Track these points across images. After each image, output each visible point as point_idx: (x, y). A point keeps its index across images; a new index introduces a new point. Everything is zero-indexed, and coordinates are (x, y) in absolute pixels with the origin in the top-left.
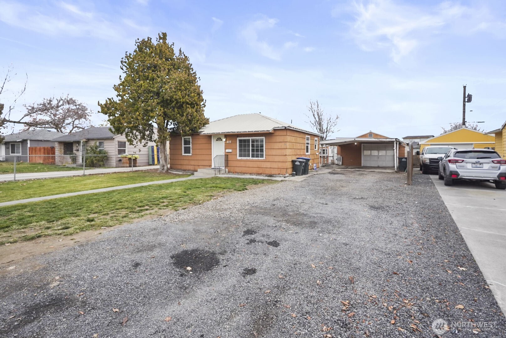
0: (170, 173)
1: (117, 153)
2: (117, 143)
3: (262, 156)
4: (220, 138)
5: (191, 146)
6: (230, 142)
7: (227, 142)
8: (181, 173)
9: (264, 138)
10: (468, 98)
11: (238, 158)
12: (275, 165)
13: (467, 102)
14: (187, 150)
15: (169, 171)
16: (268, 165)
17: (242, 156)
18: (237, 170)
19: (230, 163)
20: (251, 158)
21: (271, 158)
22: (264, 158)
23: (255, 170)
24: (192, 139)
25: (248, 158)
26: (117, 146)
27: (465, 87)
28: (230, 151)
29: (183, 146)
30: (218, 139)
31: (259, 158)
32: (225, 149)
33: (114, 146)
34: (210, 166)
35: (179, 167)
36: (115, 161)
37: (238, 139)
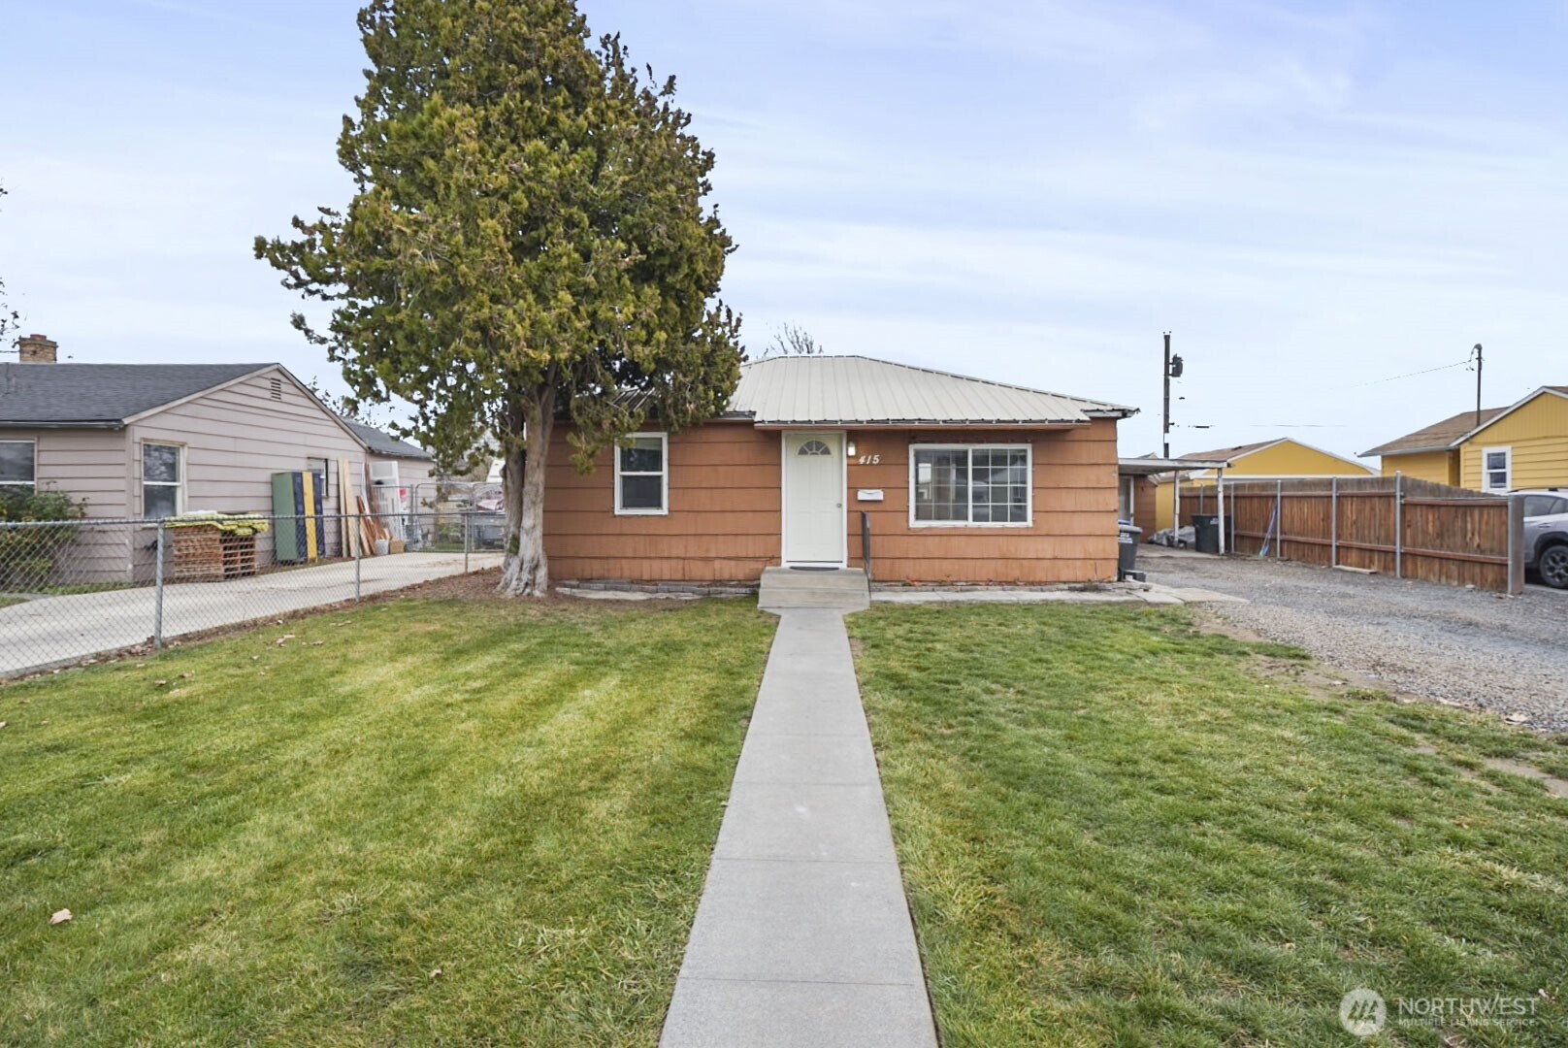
0: (573, 599)
1: (139, 505)
2: (138, 453)
3: (1019, 515)
4: (819, 445)
5: (664, 473)
6: (876, 460)
7: (862, 460)
8: (639, 596)
9: (1028, 447)
10: (1174, 367)
11: (914, 523)
12: (1073, 548)
13: (1173, 375)
14: (643, 493)
15: (559, 589)
16: (1046, 548)
17: (928, 518)
18: (908, 569)
19: (877, 545)
20: (970, 523)
21: (1056, 524)
22: (1029, 522)
23: (988, 569)
24: (669, 443)
25: (960, 524)
26: (138, 470)
27: (1167, 338)
28: (878, 495)
29: (618, 473)
30: (809, 445)
31: (1009, 524)
32: (853, 489)
33: (120, 471)
34: (773, 557)
35: (596, 568)
36: (126, 552)
37: (912, 448)
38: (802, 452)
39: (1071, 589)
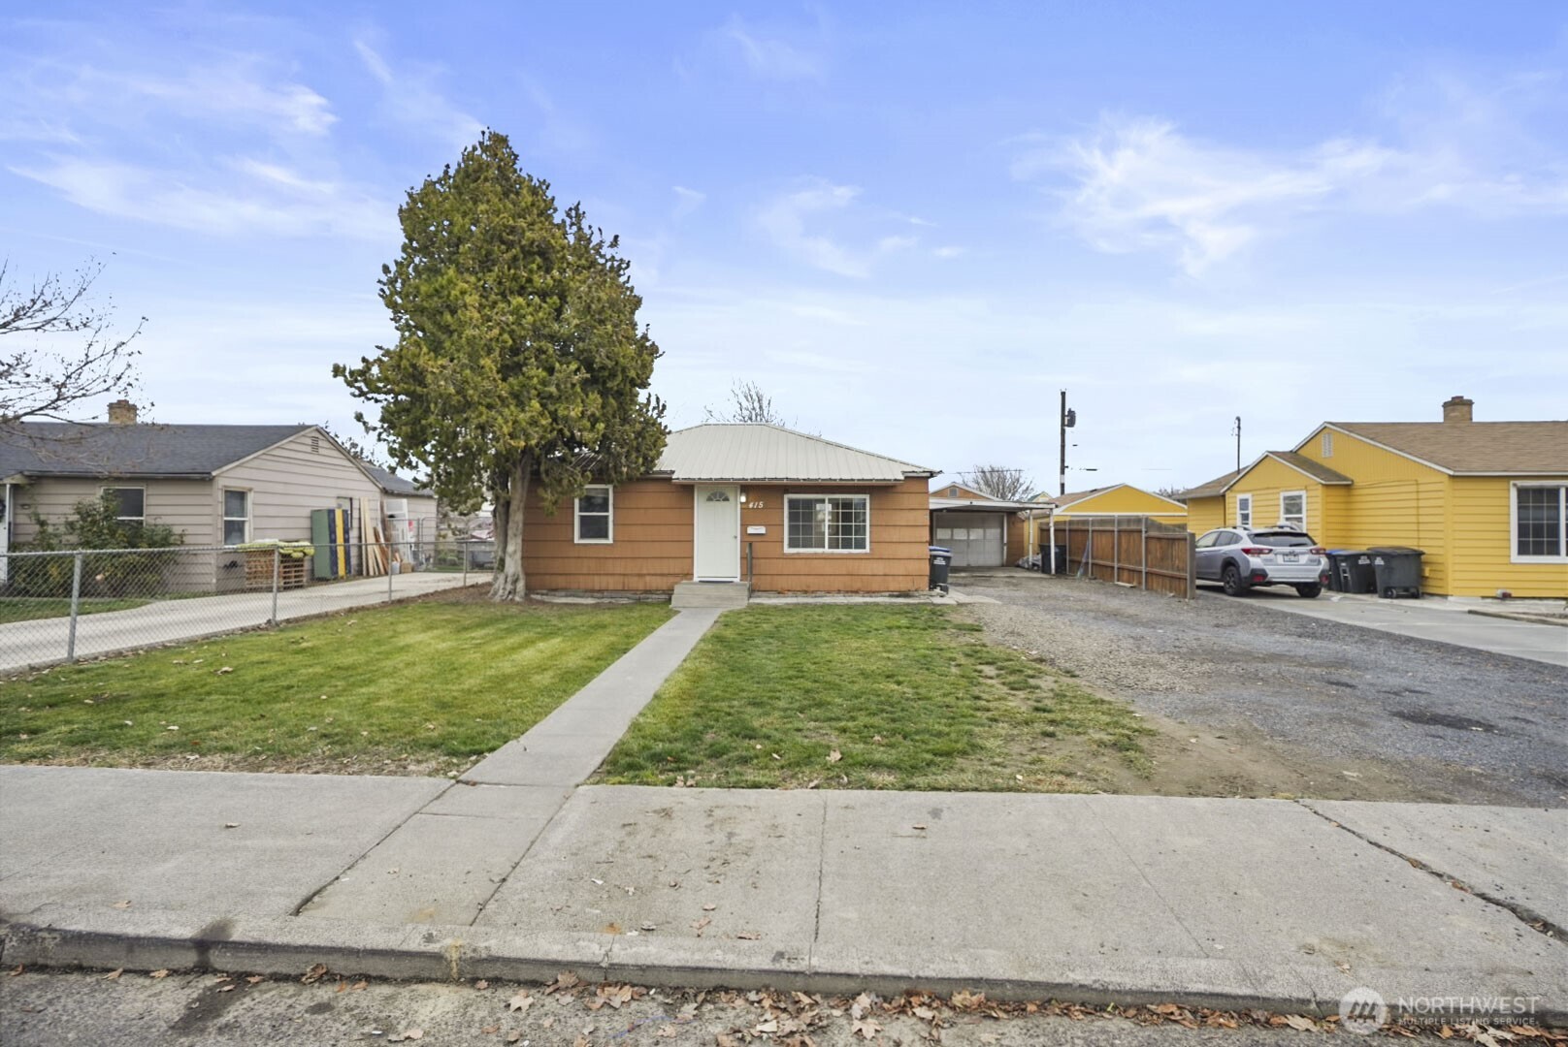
0: (543, 603)
1: (221, 535)
2: (221, 496)
3: (861, 544)
4: (721, 495)
5: (610, 514)
6: (761, 505)
7: (751, 506)
8: (590, 601)
9: (867, 497)
10: (1069, 419)
11: (787, 550)
12: (899, 568)
13: (1068, 426)
14: (594, 528)
15: (533, 596)
16: (879, 568)
17: (797, 546)
18: (782, 583)
19: (762, 566)
20: (827, 550)
21: (887, 551)
22: (868, 550)
23: (838, 583)
24: (614, 492)
25: (819, 550)
26: (221, 509)
27: (1063, 394)
28: (762, 530)
29: (577, 513)
30: (715, 495)
31: (854, 551)
32: (744, 526)
33: (207, 510)
34: (687, 574)
35: (561, 581)
36: (213, 569)
37: (787, 497)
38: (710, 499)
39: (890, 596)
